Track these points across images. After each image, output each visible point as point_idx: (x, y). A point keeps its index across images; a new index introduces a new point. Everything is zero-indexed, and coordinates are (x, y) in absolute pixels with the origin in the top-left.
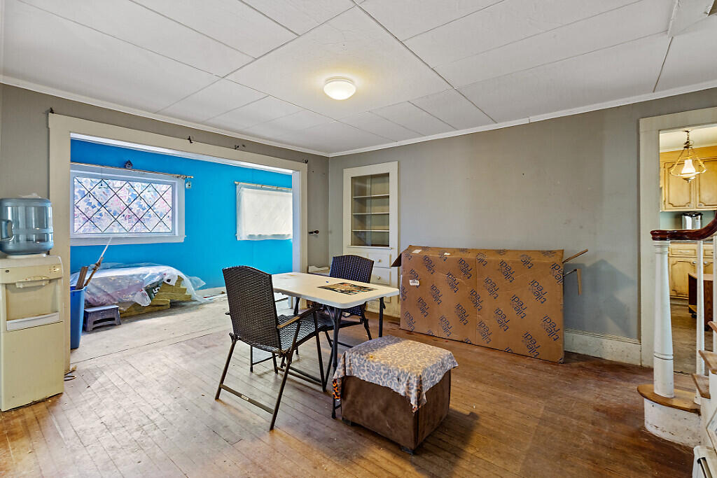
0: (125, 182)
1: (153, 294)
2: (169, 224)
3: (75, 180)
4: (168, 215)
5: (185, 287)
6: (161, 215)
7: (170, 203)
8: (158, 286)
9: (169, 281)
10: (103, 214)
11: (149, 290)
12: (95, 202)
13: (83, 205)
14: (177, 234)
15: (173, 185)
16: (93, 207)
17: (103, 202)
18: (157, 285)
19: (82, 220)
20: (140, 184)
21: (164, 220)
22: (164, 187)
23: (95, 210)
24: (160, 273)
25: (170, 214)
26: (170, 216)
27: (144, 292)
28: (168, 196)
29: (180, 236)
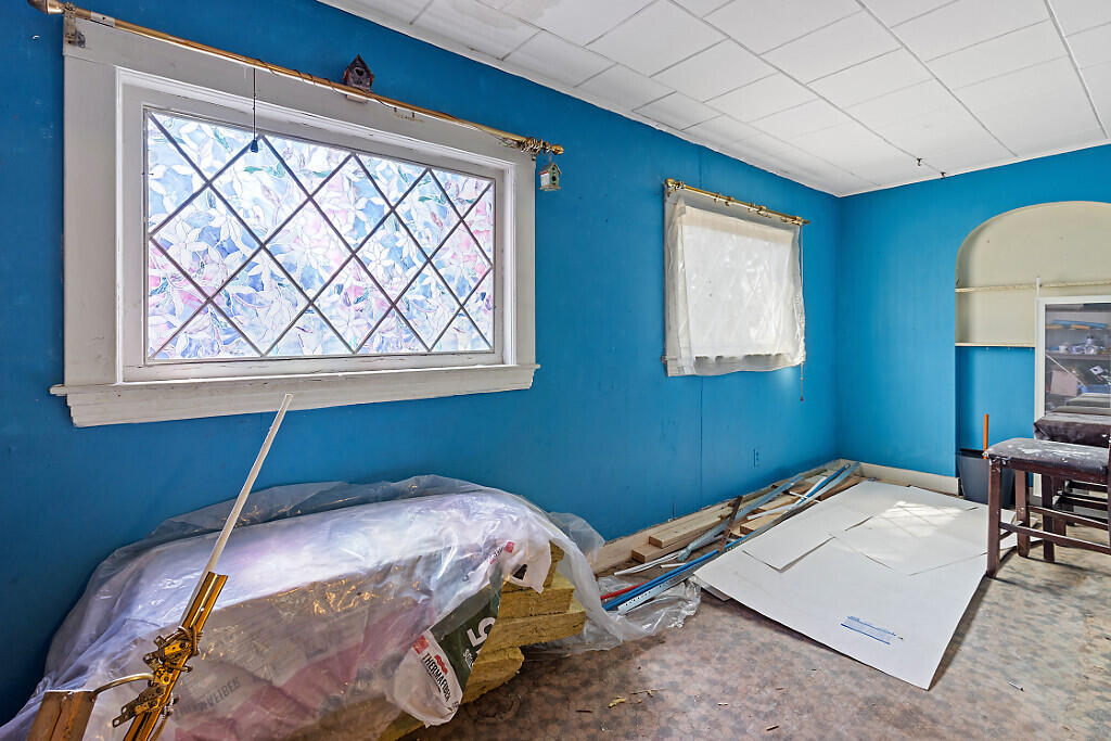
0: (343, 154)
1: (467, 654)
2: (485, 322)
3: (151, 126)
4: (480, 290)
5: (568, 585)
6: (461, 289)
7: (488, 246)
8: (486, 613)
9: (520, 572)
10: (265, 279)
11: (453, 636)
12: (232, 231)
13: (181, 238)
14: (511, 362)
15: (496, 179)
16: (225, 252)
17: (265, 228)
18: (481, 607)
19: (180, 306)
20: (394, 165)
21: (471, 307)
22: (467, 187)
23: (234, 261)
24: (492, 544)
25: (487, 286)
26: (489, 293)
27: (434, 650)
28: (481, 220)
29: (521, 366)
